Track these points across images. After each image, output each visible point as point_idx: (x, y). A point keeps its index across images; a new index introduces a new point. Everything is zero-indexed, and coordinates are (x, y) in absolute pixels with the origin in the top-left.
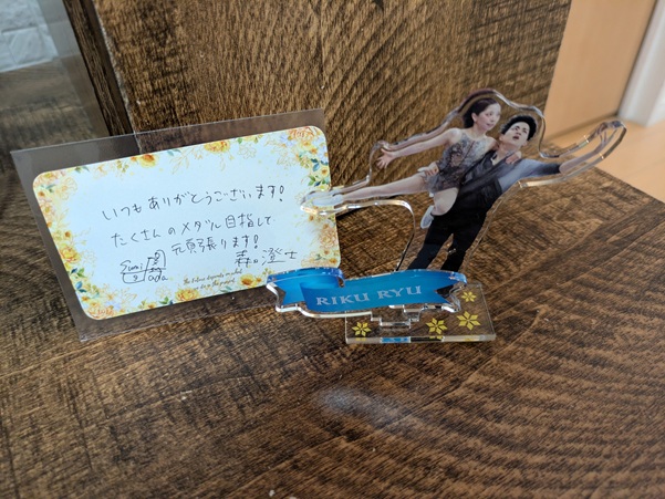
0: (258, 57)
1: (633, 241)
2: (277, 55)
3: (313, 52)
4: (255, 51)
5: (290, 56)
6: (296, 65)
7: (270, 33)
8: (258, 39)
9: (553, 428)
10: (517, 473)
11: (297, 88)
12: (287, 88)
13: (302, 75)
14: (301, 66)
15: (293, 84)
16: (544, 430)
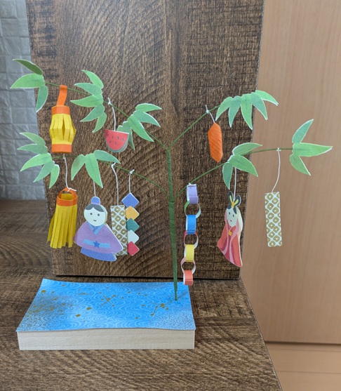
1: (218, 326)
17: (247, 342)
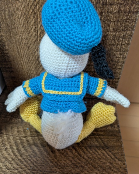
0: (24, 56)
1: (98, 135)
2: (28, 56)
3: (37, 58)
4: (23, 54)
5: (31, 58)
6: (33, 60)
7: (26, 52)
8: (23, 52)
9: (29, 155)
10: (14, 157)
11: (33, 64)
12: (31, 64)
13: (34, 62)
14: (34, 60)
15: (32, 63)
16: (27, 154)
17: (114, 150)
